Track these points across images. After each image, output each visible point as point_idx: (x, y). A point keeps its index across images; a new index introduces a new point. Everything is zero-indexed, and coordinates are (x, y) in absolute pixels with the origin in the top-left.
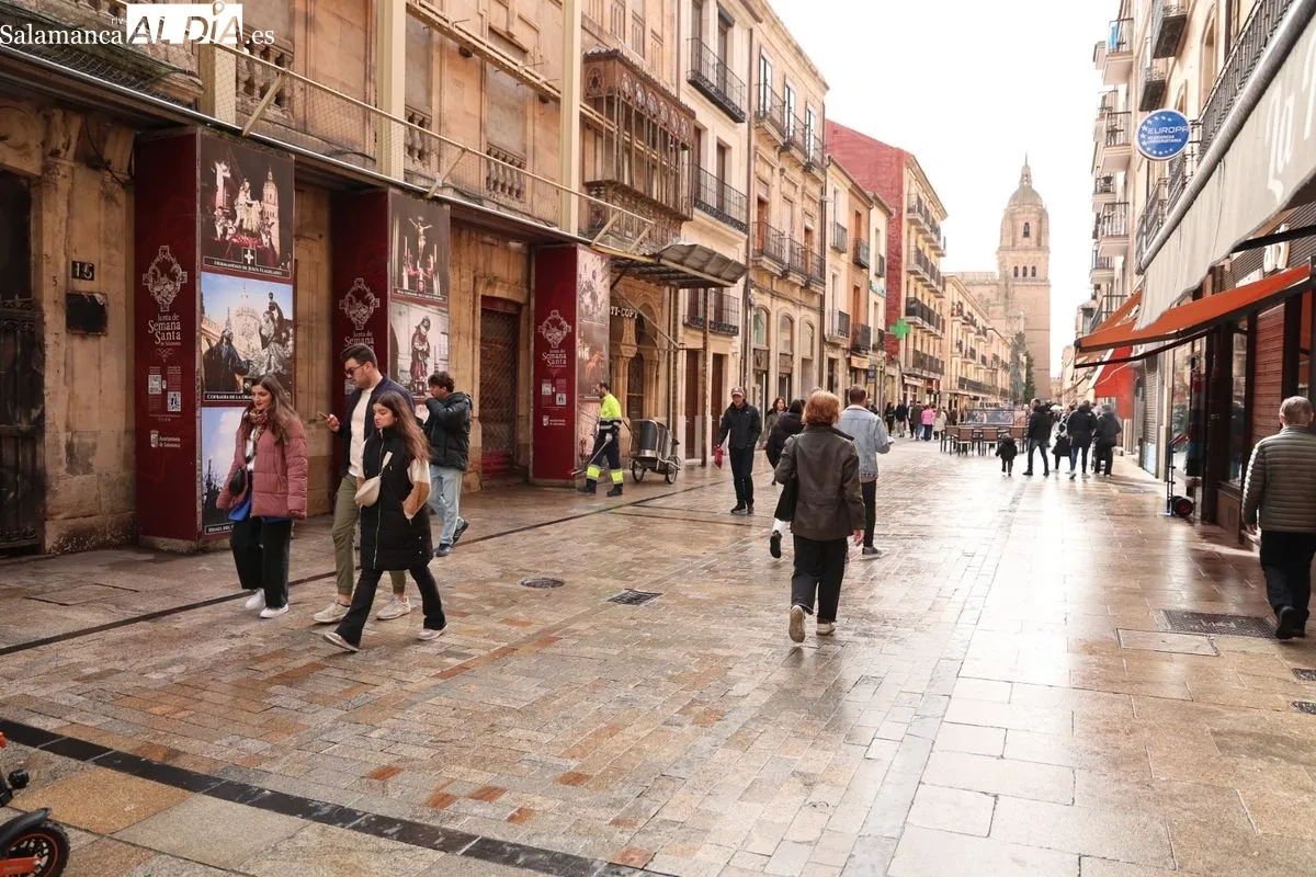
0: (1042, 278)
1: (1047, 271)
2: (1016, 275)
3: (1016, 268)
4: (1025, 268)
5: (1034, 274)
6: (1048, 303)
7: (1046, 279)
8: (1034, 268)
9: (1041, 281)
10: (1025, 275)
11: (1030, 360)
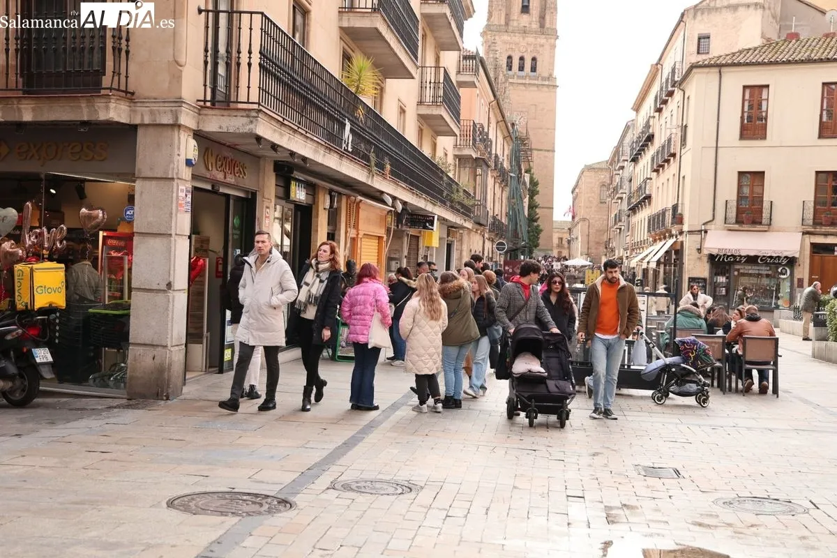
0: (546, 74)
1: (552, 64)
2: (510, 67)
3: (510, 58)
4: (522, 59)
5: (534, 69)
6: (553, 112)
7: (550, 77)
8: (534, 59)
9: (543, 79)
10: (521, 68)
11: (534, 183)
